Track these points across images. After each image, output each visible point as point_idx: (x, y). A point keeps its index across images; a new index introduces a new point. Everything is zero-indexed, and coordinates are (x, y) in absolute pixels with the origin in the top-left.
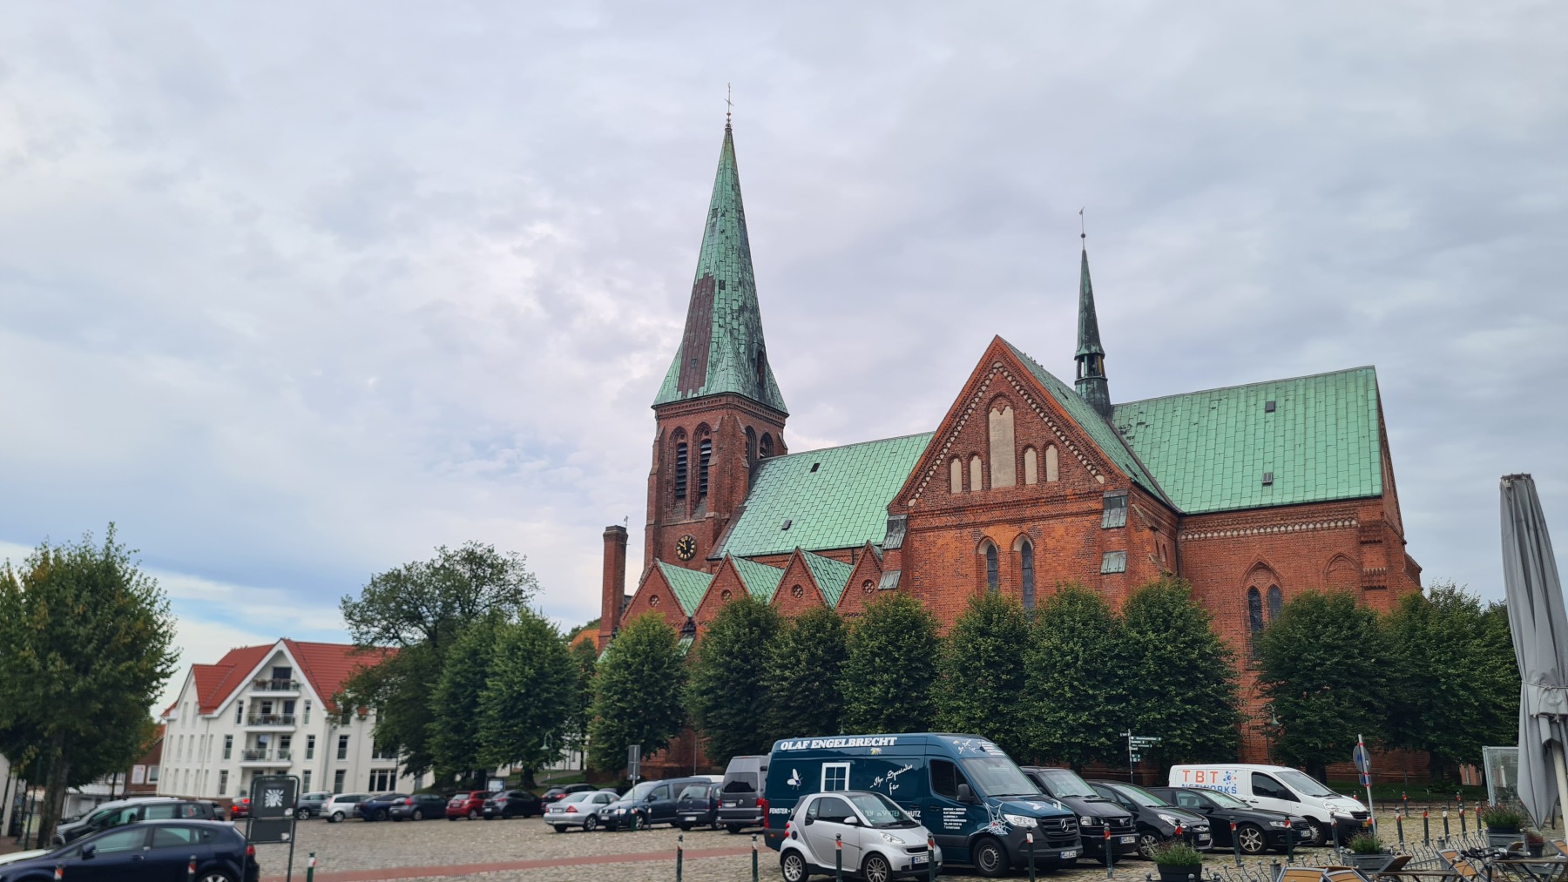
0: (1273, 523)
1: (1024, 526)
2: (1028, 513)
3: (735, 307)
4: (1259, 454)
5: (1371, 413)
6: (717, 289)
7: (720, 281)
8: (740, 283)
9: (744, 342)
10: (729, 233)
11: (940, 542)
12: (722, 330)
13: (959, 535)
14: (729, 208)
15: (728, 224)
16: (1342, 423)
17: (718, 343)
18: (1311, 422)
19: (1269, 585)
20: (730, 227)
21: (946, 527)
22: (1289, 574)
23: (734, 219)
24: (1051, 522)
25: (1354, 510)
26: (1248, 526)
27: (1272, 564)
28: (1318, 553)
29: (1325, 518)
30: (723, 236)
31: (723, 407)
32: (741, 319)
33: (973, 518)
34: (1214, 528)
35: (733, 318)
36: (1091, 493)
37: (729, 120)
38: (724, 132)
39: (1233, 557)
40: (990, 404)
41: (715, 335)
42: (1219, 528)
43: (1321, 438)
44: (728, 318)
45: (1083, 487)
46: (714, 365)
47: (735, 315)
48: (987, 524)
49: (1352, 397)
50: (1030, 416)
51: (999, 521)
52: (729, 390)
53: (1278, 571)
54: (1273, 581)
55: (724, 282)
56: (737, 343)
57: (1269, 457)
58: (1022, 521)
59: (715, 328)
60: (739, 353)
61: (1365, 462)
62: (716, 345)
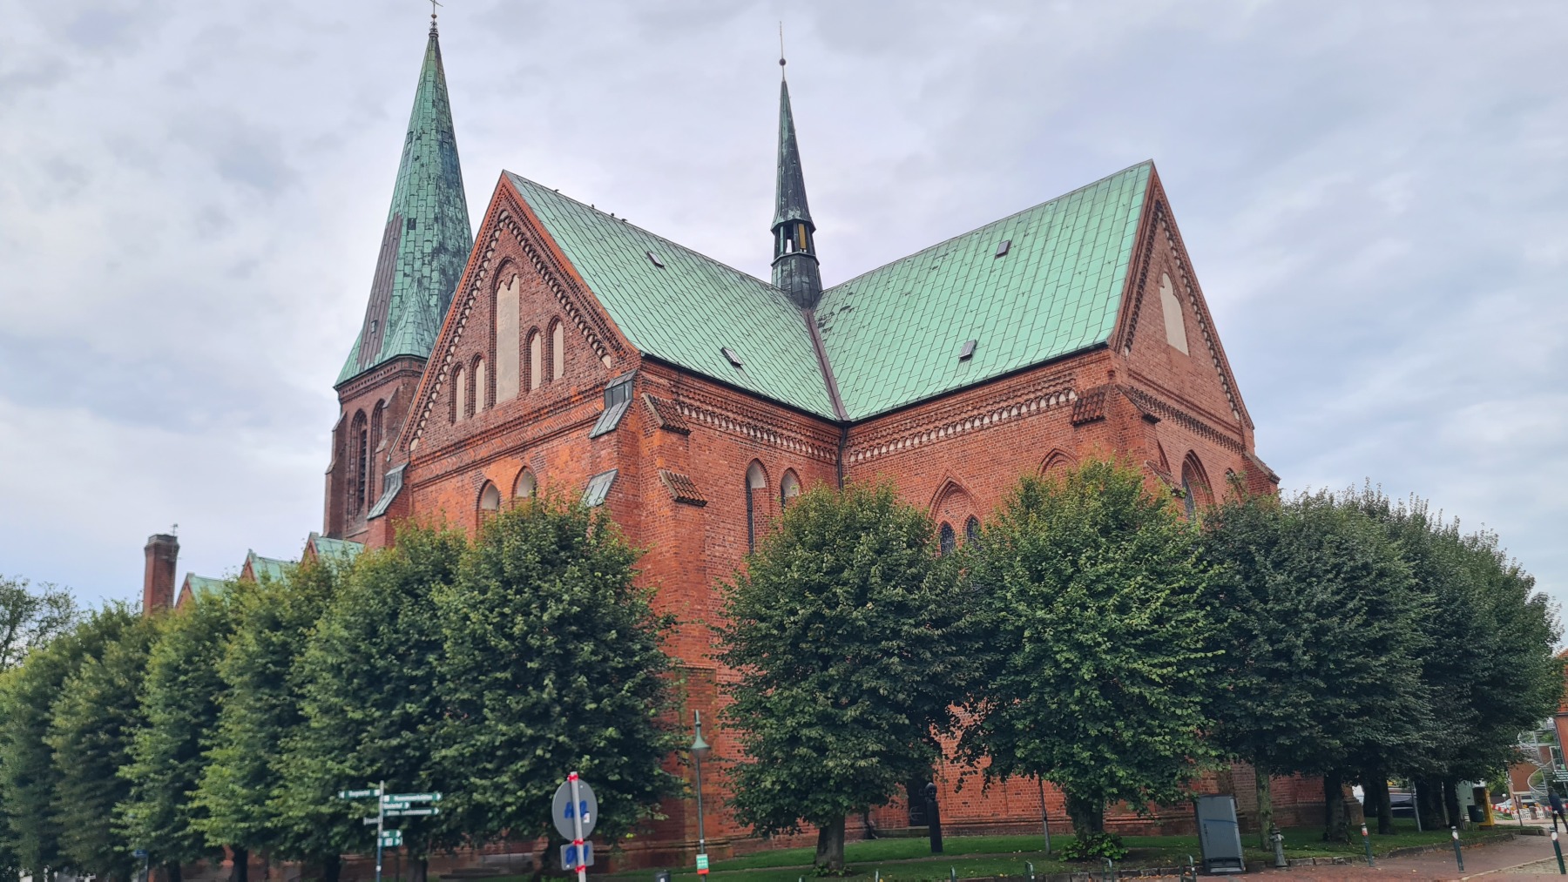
0: (963, 416)
1: (527, 456)
2: (531, 432)
3: (428, 249)
4: (969, 318)
5: (1128, 225)
6: (404, 230)
7: (409, 220)
8: (436, 219)
9: (436, 292)
10: (425, 160)
11: (442, 499)
12: (408, 280)
13: (460, 484)
14: (427, 129)
15: (424, 148)
16: (1087, 250)
17: (401, 297)
18: (1049, 256)
19: (965, 516)
20: (427, 152)
21: (447, 475)
22: (987, 496)
23: (433, 142)
24: (555, 443)
25: (1070, 374)
26: (931, 426)
27: (964, 483)
28: (1025, 454)
29: (1032, 396)
30: (417, 164)
31: (396, 376)
32: (435, 264)
33: (473, 454)
34: (889, 438)
35: (423, 264)
36: (597, 386)
37: (434, 24)
38: (428, 38)
39: (915, 478)
40: (496, 276)
41: (398, 287)
42: (895, 436)
43: (1053, 277)
44: (418, 264)
45: (588, 381)
46: (393, 325)
47: (426, 260)
48: (486, 461)
49: (1110, 210)
50: (534, 284)
51: (499, 454)
52: (402, 353)
53: (973, 491)
54: (970, 511)
55: (415, 220)
56: (427, 294)
57: (980, 320)
58: (523, 447)
59: (399, 277)
60: (429, 306)
61: (1100, 300)
62: (398, 299)
